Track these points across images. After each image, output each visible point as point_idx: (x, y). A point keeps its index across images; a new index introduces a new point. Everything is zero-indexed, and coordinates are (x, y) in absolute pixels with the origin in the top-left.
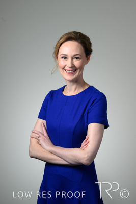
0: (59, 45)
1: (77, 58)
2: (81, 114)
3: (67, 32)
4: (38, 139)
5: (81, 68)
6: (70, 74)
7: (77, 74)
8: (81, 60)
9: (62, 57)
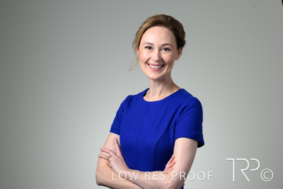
4: (108, 160)
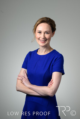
0: (36, 25)
1: (47, 33)
2: (48, 66)
3: (41, 18)
4: (22, 80)
5: (49, 39)
6: (42, 42)
7: (47, 42)
8: (49, 35)
9: (38, 32)
